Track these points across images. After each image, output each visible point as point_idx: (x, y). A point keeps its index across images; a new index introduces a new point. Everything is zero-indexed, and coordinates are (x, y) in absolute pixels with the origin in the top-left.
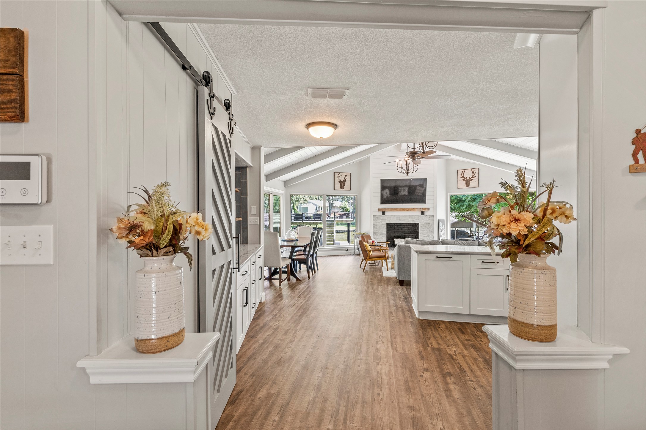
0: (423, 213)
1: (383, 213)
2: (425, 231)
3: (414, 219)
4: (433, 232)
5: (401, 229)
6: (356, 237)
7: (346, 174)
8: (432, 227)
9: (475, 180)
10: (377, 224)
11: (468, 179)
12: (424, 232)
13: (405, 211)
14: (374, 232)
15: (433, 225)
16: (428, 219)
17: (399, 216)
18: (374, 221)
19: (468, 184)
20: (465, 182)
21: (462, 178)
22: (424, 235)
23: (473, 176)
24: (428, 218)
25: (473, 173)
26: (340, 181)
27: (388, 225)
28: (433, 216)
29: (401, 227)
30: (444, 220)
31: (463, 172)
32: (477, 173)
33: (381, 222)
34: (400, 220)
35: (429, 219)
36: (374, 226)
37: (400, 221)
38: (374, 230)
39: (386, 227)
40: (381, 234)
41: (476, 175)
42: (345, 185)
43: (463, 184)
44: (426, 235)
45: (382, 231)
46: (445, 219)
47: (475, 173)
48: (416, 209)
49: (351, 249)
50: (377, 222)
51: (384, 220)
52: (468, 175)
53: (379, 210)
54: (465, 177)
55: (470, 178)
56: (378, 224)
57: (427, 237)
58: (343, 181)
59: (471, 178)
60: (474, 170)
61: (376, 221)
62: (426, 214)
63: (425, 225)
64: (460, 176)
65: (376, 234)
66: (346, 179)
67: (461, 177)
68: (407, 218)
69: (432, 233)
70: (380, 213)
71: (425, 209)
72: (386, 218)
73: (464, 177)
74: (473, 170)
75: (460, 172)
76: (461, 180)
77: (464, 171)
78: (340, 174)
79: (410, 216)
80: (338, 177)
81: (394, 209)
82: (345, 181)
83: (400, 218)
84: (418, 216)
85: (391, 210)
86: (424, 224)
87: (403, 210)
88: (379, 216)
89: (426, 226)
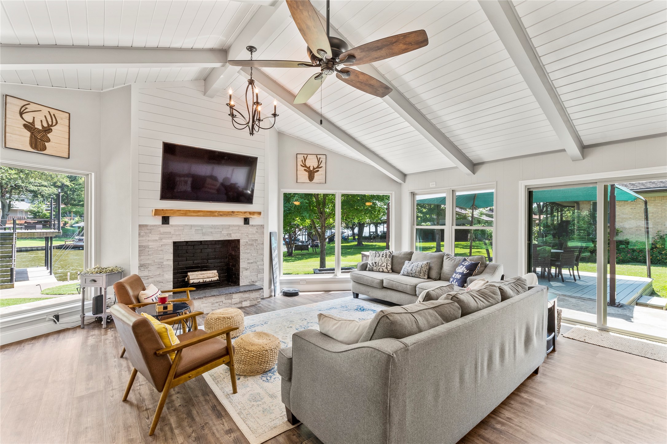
0: (246, 221)
1: (165, 220)
2: (250, 253)
3: (231, 232)
4: (262, 254)
5: (201, 252)
6: (88, 281)
7: (53, 112)
8: (262, 246)
9: (322, 171)
10: (150, 243)
11: (311, 169)
12: (249, 255)
13: (215, 216)
14: (142, 263)
15: (263, 242)
16: (254, 232)
17: (202, 227)
18: (141, 239)
19: (311, 178)
20: (307, 173)
21: (303, 167)
22: (249, 261)
23: (318, 166)
24: (254, 230)
25: (319, 162)
26: (29, 127)
27: (176, 245)
28: (262, 226)
29: (201, 247)
30: (276, 233)
31: (305, 158)
32: (324, 161)
33: (161, 239)
34: (204, 234)
35: (257, 232)
36: (142, 249)
37: (204, 237)
38: (142, 258)
39: (172, 251)
40: (160, 266)
41: (323, 165)
42: (49, 140)
43: (304, 176)
44: (252, 261)
45: (162, 261)
46: (276, 231)
47: (322, 161)
48: (238, 212)
49: (70, 312)
50: (150, 239)
51: (167, 236)
52: (312, 163)
53: (157, 212)
54: (308, 166)
55: (314, 169)
56: (152, 245)
57: (253, 264)
58: (40, 128)
59: (316, 168)
60: (321, 156)
61: (147, 238)
62: (251, 222)
63: (250, 243)
64: (300, 163)
65: (147, 268)
66: (52, 126)
67: (301, 165)
68: (217, 230)
69: (262, 256)
70: (158, 220)
71: (250, 213)
72: (172, 232)
73: (305, 166)
74: (319, 156)
75: (300, 158)
76: (301, 169)
77: (305, 156)
78: (31, 107)
79: (224, 227)
80: (21, 114)
81: (194, 212)
82: (48, 130)
83: (204, 230)
84: (239, 226)
85: (186, 213)
86: (248, 241)
87: (211, 214)
88: (154, 226)
89: (252, 245)
